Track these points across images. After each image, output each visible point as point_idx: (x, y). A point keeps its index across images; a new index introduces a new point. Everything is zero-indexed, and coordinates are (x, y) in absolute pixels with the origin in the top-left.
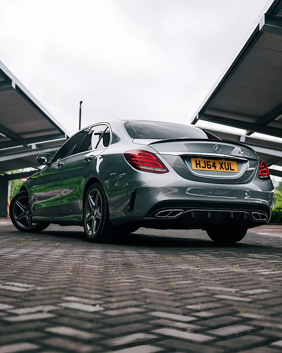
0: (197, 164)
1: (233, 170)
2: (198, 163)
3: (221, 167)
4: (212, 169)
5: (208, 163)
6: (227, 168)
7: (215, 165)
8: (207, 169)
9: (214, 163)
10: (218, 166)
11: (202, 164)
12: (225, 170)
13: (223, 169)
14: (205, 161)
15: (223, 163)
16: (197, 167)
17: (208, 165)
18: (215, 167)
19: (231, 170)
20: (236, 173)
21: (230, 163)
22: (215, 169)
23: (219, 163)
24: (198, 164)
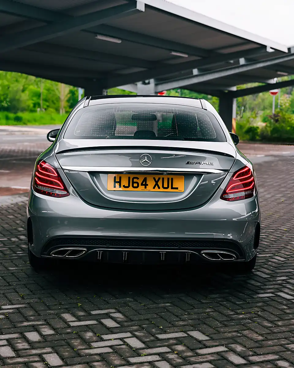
0: (115, 182)
1: (177, 188)
2: (118, 180)
3: (157, 184)
4: (141, 188)
5: (135, 180)
6: (166, 186)
7: (146, 182)
8: (131, 188)
9: (145, 180)
10: (151, 183)
11: (125, 182)
12: (162, 190)
13: (159, 188)
14: (129, 178)
15: (159, 179)
16: (115, 187)
17: (133, 183)
18: (146, 185)
19: (172, 188)
20: (182, 193)
21: (172, 179)
22: (146, 188)
23: (154, 179)
24: (118, 182)
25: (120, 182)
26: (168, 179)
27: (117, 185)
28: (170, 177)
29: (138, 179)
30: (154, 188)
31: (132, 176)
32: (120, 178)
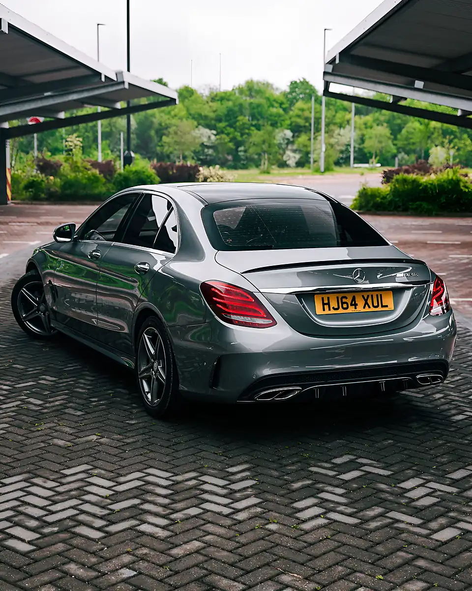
0: (324, 304)
1: (387, 306)
2: (326, 302)
3: (366, 303)
4: (351, 309)
5: (344, 300)
6: (376, 304)
7: (355, 302)
8: (341, 310)
9: (354, 299)
10: (360, 303)
11: (334, 304)
12: (372, 309)
13: (369, 307)
14: (338, 298)
15: (368, 296)
16: (324, 310)
17: (343, 303)
18: (355, 305)
19: (382, 306)
20: (390, 312)
21: (381, 295)
22: (356, 308)
23: (363, 297)
24: (326, 304)
25: (328, 304)
26: (377, 295)
27: (326, 307)
28: (379, 293)
29: (346, 298)
30: (364, 308)
31: (340, 296)
32: (328, 298)
